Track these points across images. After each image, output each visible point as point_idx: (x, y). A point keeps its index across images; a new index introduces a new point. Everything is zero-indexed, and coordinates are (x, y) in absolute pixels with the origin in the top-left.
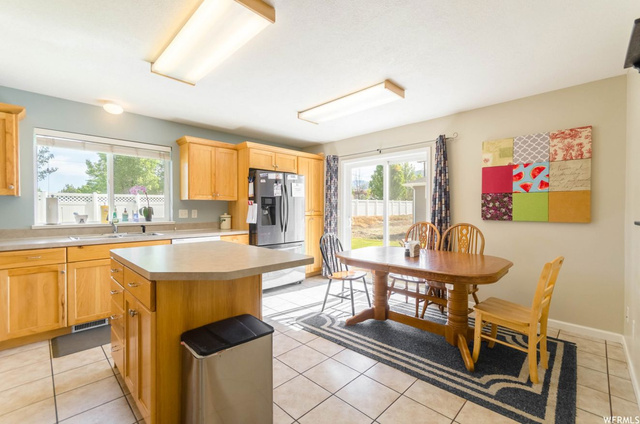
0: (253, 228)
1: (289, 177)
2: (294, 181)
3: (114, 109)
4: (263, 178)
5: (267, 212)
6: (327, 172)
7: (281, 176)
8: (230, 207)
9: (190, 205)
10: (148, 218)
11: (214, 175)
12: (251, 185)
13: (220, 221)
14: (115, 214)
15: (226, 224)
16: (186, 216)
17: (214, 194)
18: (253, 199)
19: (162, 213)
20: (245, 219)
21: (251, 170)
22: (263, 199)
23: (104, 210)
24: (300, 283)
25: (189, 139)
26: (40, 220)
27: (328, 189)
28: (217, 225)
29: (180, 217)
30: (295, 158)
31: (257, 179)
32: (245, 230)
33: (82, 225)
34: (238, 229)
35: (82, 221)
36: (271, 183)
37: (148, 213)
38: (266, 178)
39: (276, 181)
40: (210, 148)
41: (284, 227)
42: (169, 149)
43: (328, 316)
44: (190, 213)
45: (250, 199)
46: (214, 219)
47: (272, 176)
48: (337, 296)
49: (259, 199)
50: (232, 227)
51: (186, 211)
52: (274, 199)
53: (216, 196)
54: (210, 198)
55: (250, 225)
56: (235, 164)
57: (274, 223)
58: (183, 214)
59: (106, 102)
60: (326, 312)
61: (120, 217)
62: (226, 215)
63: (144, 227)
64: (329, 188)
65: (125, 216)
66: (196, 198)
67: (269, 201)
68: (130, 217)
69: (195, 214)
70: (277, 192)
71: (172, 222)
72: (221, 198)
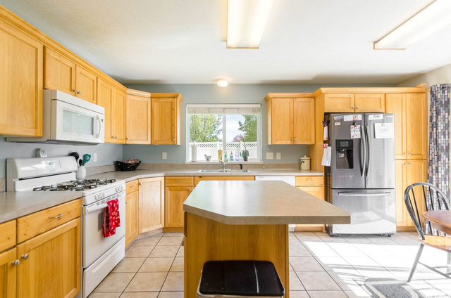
0: (328, 170)
1: (371, 117)
2: (378, 121)
3: (223, 84)
4: (338, 121)
5: (343, 155)
6: (432, 106)
7: (360, 117)
8: (308, 150)
9: (274, 148)
10: (245, 159)
11: (293, 123)
12: (326, 128)
13: (300, 163)
14: (225, 156)
15: (305, 165)
16: (272, 158)
17: (293, 138)
18: (328, 142)
19: (255, 155)
20: (321, 162)
21: (326, 114)
22: (338, 142)
23: (220, 152)
24: (389, 236)
25: (271, 95)
26: (189, 159)
27: (432, 127)
28: (297, 166)
29: (267, 158)
30: (383, 96)
31: (332, 122)
32: (321, 172)
33: (208, 162)
34: (315, 171)
35: (208, 160)
36: (347, 126)
37: (245, 155)
38: (341, 121)
39: (354, 123)
40: (288, 100)
41: (364, 171)
42: (259, 106)
43: (416, 291)
44: (275, 156)
45: (325, 142)
46: (296, 162)
47: (348, 118)
48: (433, 269)
49: (334, 143)
50: (311, 169)
51: (272, 154)
52: (351, 142)
53: (294, 140)
54: (289, 142)
55: (325, 167)
56: (312, 111)
57: (351, 166)
58: (270, 156)
59: (218, 80)
60: (413, 285)
61: (228, 157)
62: (305, 157)
63: (241, 165)
64: (435, 125)
65: (231, 157)
66: (277, 143)
67: (346, 144)
68: (234, 158)
69: (279, 156)
70: (355, 133)
71: (262, 162)
72: (299, 142)
